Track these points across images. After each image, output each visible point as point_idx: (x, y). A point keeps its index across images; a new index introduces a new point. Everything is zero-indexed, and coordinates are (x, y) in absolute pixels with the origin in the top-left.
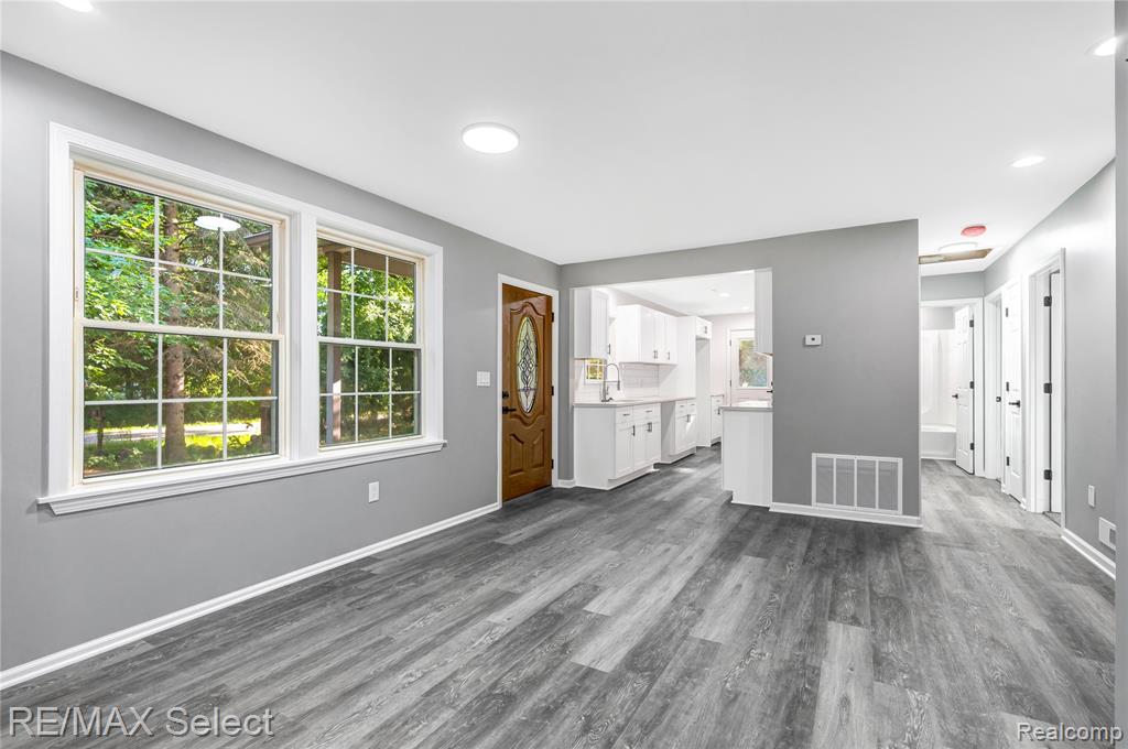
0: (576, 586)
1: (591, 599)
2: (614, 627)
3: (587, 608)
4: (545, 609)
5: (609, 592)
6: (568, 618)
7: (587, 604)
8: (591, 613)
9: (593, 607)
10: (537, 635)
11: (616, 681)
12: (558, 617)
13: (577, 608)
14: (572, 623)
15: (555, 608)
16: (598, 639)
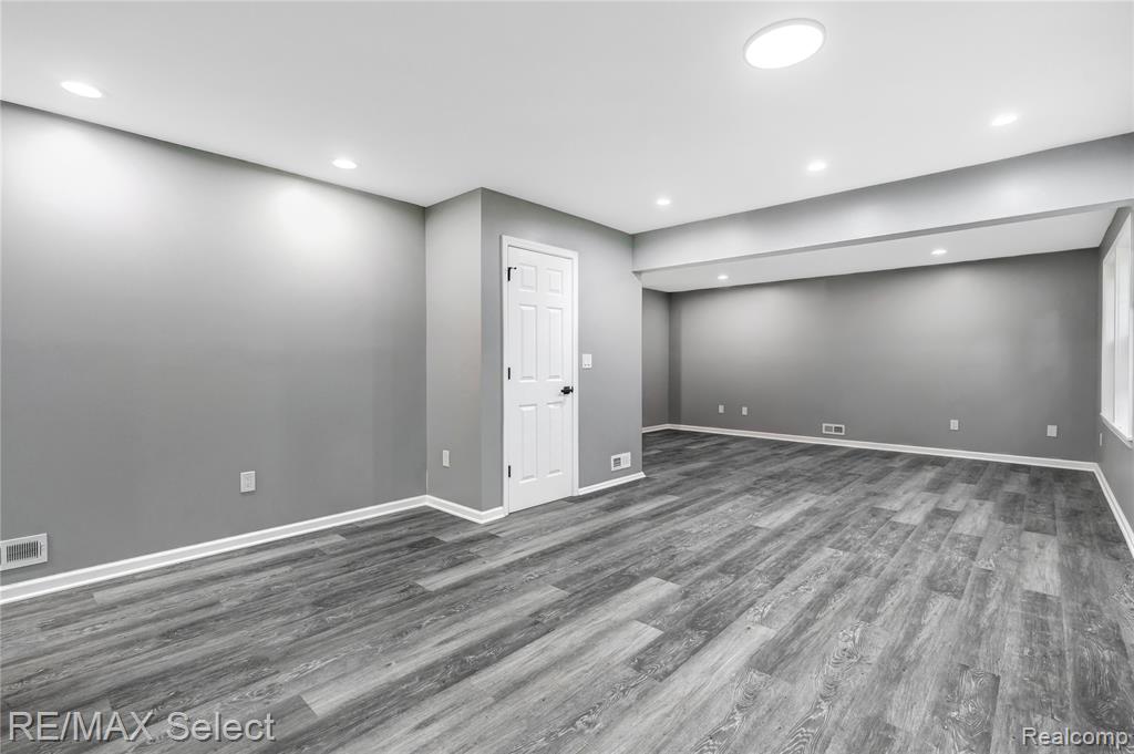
0: (667, 674)
1: (650, 646)
2: (636, 609)
3: (659, 633)
4: (709, 638)
5: (622, 656)
6: (681, 623)
7: (656, 641)
8: (655, 626)
9: (651, 633)
10: (713, 608)
11: (649, 573)
12: (693, 625)
13: (671, 636)
14: (677, 617)
15: (697, 639)
16: (653, 600)
